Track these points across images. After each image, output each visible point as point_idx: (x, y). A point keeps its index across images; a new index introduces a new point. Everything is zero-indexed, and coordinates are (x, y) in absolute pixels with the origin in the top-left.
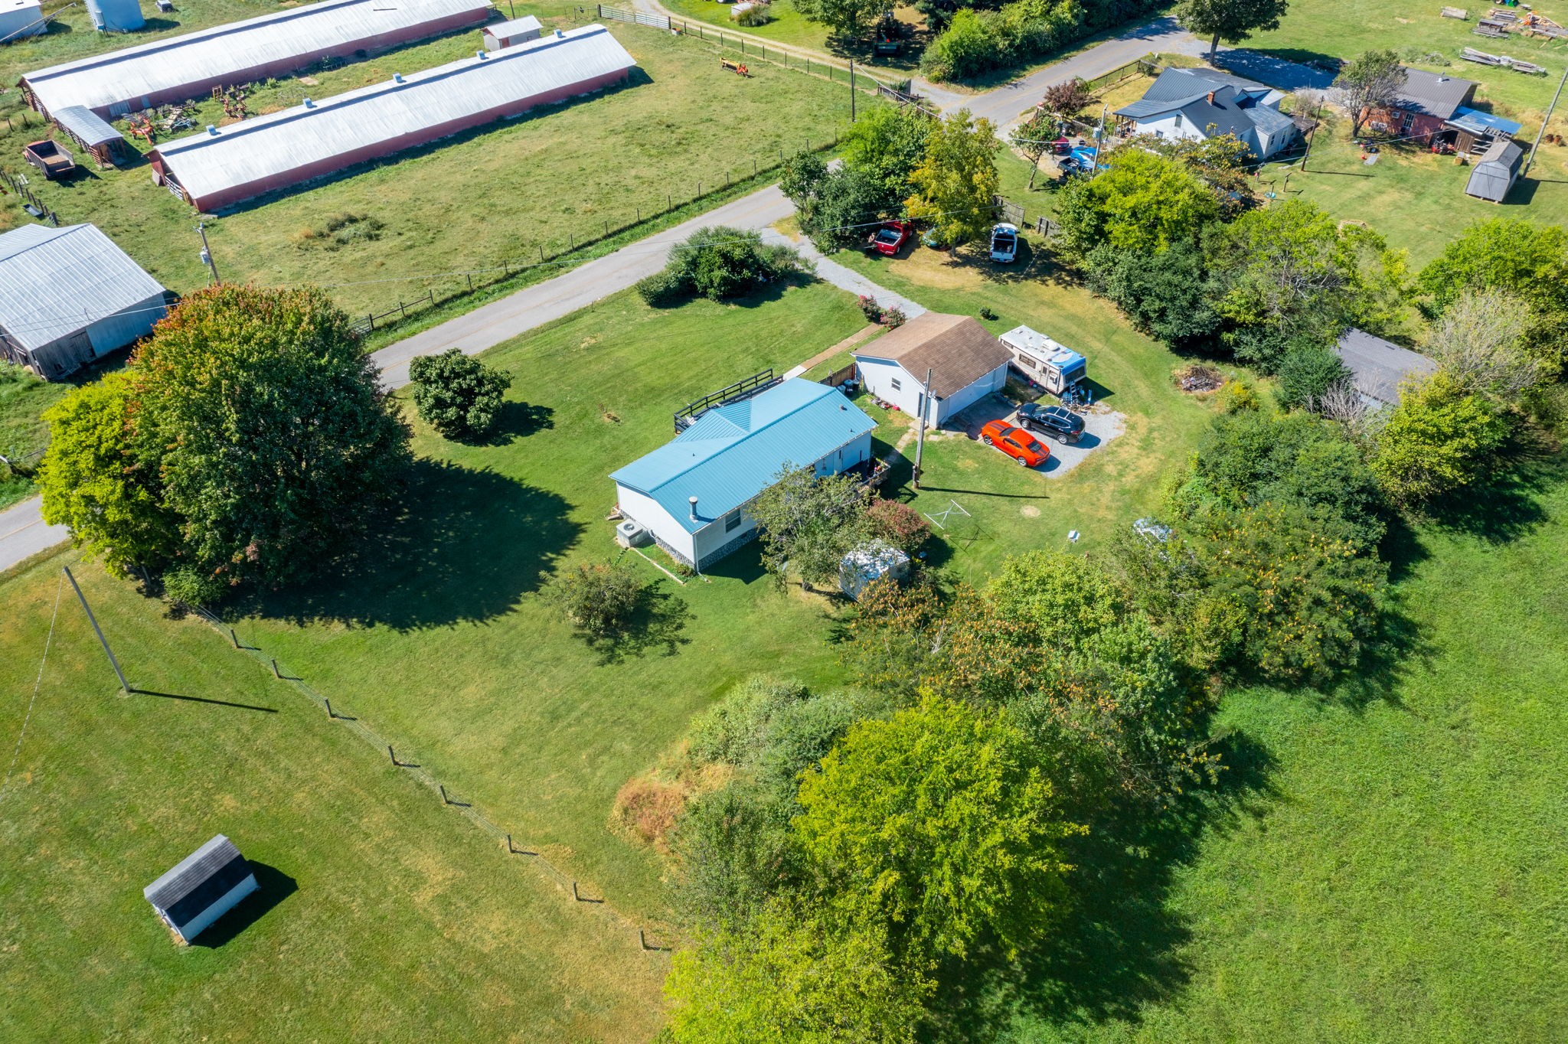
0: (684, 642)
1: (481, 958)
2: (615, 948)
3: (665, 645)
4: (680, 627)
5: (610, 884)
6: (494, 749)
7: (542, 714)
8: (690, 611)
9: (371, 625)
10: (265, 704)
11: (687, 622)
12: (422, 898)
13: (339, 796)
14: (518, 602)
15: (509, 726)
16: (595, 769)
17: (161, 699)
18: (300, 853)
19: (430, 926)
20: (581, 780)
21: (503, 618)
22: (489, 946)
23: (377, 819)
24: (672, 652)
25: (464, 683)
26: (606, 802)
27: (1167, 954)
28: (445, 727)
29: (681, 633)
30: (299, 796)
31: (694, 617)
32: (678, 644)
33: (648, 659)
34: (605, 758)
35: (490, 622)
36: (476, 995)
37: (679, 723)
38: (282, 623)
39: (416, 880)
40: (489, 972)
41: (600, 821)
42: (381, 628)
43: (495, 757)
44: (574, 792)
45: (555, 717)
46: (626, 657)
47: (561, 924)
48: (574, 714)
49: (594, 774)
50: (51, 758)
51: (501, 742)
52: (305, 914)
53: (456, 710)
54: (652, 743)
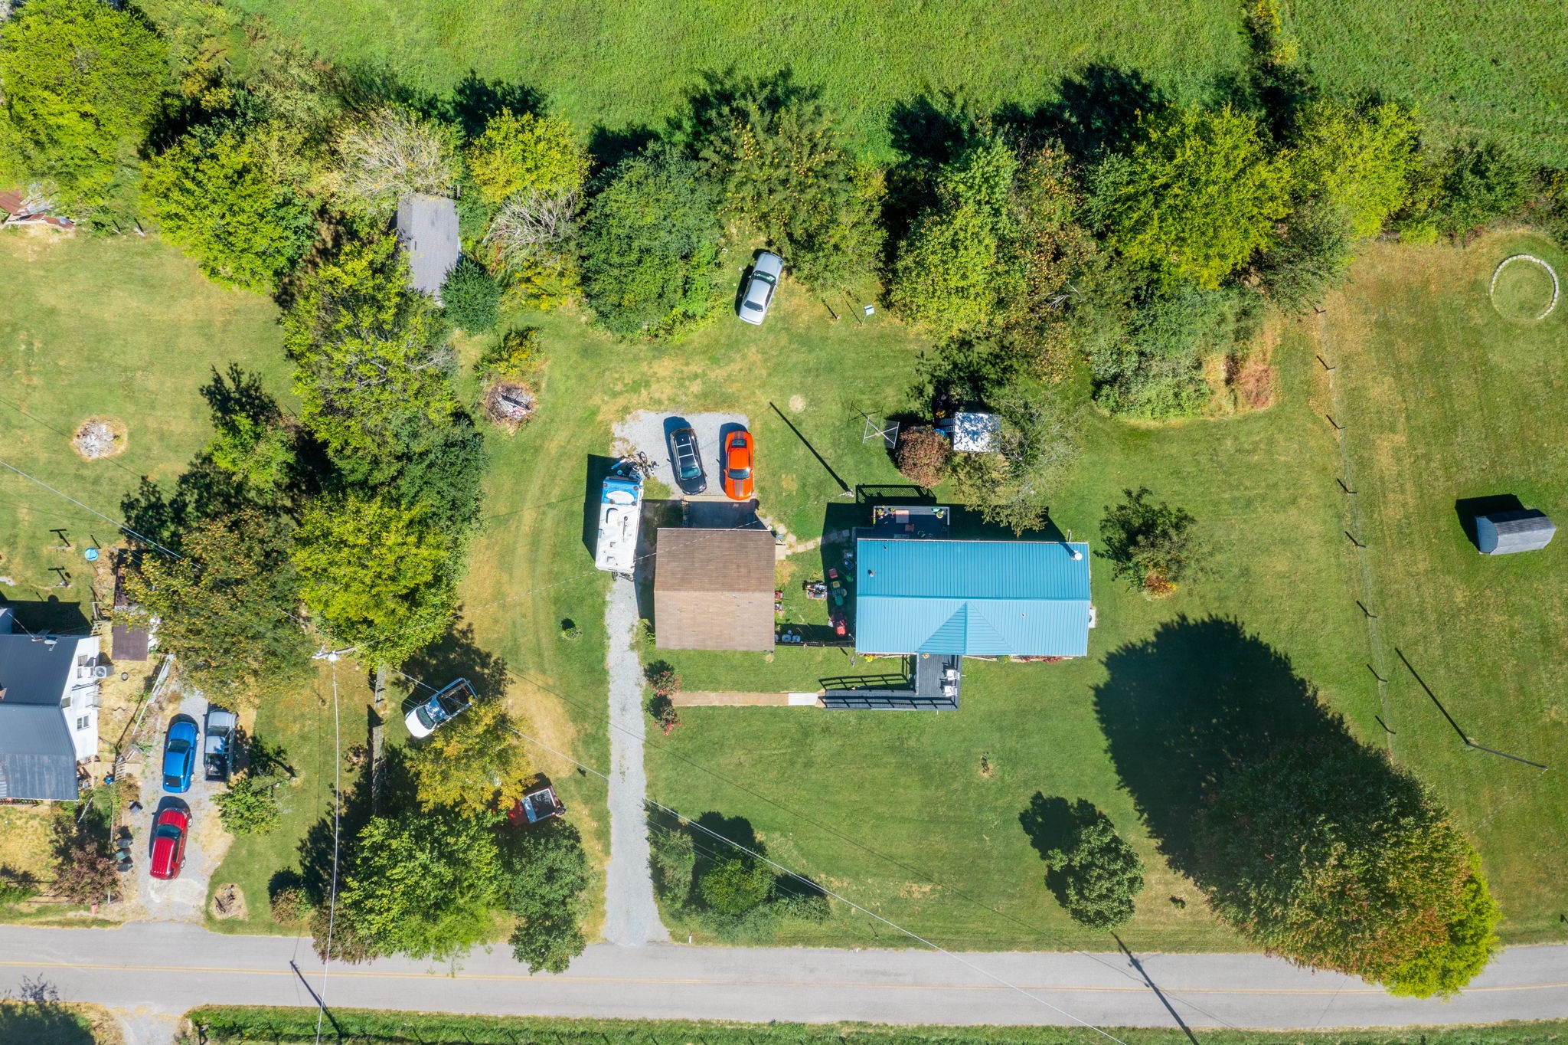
0: (1129, 493)
1: (1397, 376)
2: (1331, 325)
3: (1142, 502)
4: (1122, 508)
5: (1306, 364)
6: (1299, 508)
7: (1255, 511)
8: (1103, 515)
9: (1302, 681)
10: (1400, 661)
11: (1114, 508)
12: (1400, 439)
13: (1402, 547)
14: (1203, 622)
15: (1278, 518)
16: (1256, 444)
17: (1454, 718)
18: (1443, 524)
19: (1408, 417)
20: (1271, 442)
21: (1221, 615)
22: (1388, 380)
23: (1392, 512)
24: (1144, 491)
25: (1280, 576)
26: (1267, 415)
27: (1085, 83)
28: (1315, 549)
29: (1125, 502)
30: (1422, 567)
31: (1106, 508)
32: (1134, 494)
33: (1162, 499)
34: (1246, 446)
35: (1231, 619)
36: (1413, 359)
37: (1186, 435)
38: (1351, 732)
39: (1397, 453)
40: (1398, 367)
41: (1281, 406)
42: (1298, 673)
43: (1302, 502)
44: (1280, 438)
45: (1249, 502)
46: (1174, 512)
47: (1347, 362)
48: (1236, 494)
49: (1260, 441)
50: (1535, 720)
51: (1292, 511)
52: (1463, 480)
53: (1299, 557)
54: (1212, 433)
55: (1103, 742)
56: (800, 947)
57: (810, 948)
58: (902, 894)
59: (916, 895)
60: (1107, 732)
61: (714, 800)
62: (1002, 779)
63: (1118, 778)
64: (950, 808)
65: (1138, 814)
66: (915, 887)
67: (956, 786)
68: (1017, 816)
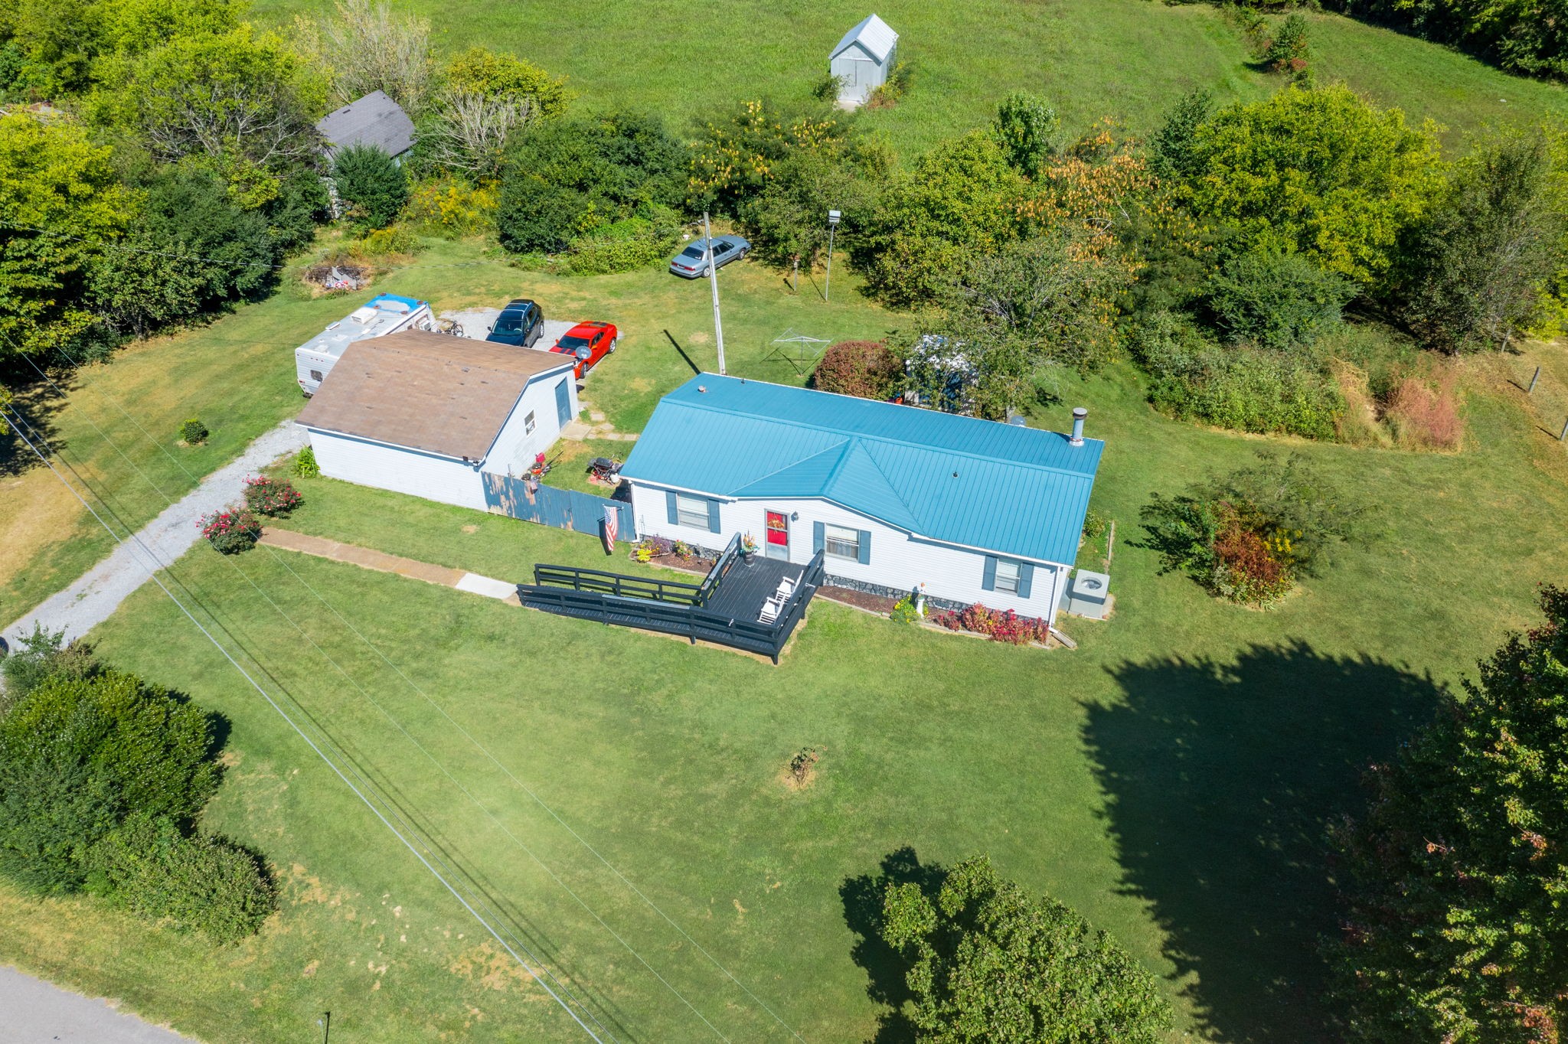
55: (1095, 796)
56: (114, 1004)
57: (135, 1015)
58: (460, 967)
59: (495, 981)
60: (1109, 784)
61: (199, 676)
62: (828, 803)
63: (1118, 871)
64: (680, 824)
65: (1171, 967)
66: (501, 960)
67: (712, 788)
68: (839, 883)
